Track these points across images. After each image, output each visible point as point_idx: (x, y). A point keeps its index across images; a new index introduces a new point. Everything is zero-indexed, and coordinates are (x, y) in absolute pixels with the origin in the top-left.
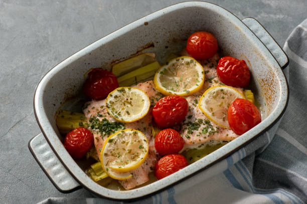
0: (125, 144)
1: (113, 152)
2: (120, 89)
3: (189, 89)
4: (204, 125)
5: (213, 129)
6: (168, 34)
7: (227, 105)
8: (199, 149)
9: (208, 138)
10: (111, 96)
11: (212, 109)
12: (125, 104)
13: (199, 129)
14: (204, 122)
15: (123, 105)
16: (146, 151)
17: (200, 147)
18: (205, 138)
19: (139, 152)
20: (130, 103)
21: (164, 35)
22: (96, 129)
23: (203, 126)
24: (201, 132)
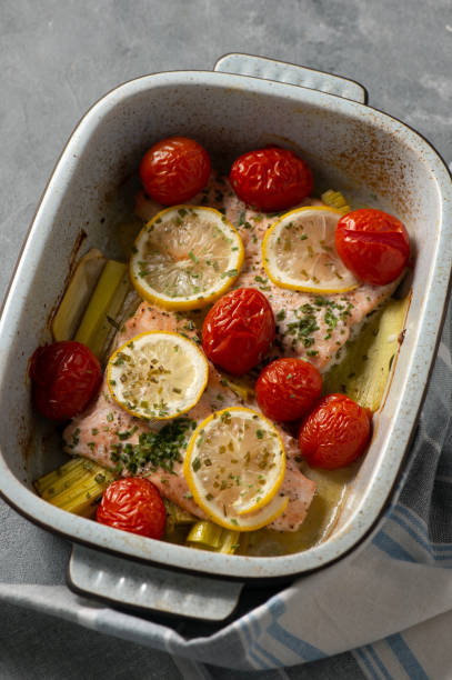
0: (228, 452)
1: (220, 483)
2: (113, 359)
3: (226, 266)
4: (319, 310)
5: (340, 308)
6: (96, 192)
7: (319, 245)
8: (339, 361)
9: (347, 329)
10: (114, 383)
11: (304, 273)
12: (154, 380)
13: (318, 325)
14: (313, 306)
15: (152, 384)
16: (275, 435)
17: (338, 356)
18: (343, 332)
19: (264, 444)
20: (161, 370)
21: (91, 199)
22: (143, 465)
23: (320, 315)
24: (327, 327)
